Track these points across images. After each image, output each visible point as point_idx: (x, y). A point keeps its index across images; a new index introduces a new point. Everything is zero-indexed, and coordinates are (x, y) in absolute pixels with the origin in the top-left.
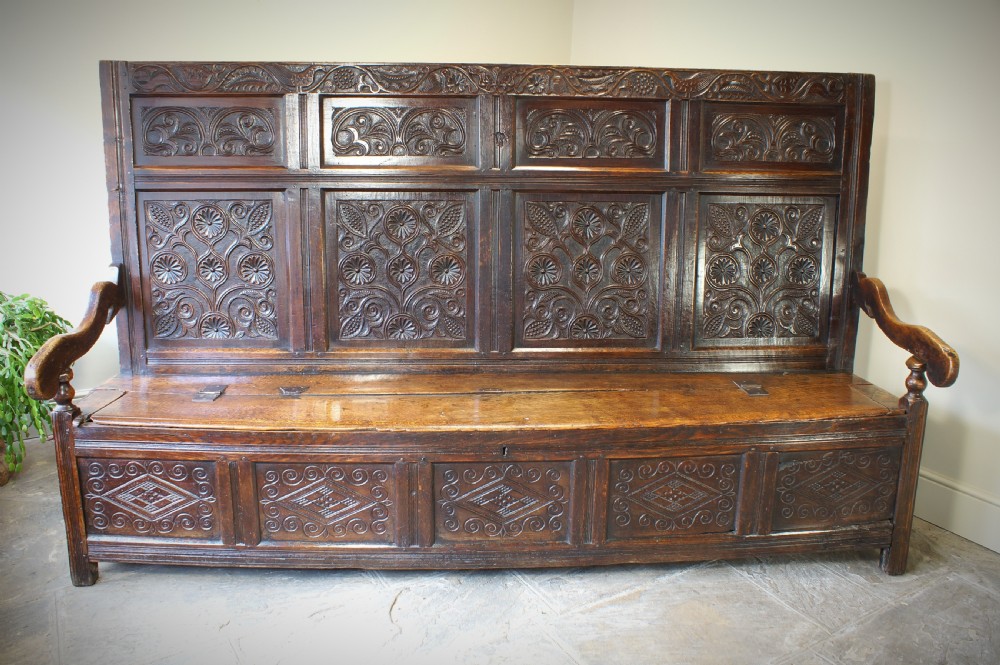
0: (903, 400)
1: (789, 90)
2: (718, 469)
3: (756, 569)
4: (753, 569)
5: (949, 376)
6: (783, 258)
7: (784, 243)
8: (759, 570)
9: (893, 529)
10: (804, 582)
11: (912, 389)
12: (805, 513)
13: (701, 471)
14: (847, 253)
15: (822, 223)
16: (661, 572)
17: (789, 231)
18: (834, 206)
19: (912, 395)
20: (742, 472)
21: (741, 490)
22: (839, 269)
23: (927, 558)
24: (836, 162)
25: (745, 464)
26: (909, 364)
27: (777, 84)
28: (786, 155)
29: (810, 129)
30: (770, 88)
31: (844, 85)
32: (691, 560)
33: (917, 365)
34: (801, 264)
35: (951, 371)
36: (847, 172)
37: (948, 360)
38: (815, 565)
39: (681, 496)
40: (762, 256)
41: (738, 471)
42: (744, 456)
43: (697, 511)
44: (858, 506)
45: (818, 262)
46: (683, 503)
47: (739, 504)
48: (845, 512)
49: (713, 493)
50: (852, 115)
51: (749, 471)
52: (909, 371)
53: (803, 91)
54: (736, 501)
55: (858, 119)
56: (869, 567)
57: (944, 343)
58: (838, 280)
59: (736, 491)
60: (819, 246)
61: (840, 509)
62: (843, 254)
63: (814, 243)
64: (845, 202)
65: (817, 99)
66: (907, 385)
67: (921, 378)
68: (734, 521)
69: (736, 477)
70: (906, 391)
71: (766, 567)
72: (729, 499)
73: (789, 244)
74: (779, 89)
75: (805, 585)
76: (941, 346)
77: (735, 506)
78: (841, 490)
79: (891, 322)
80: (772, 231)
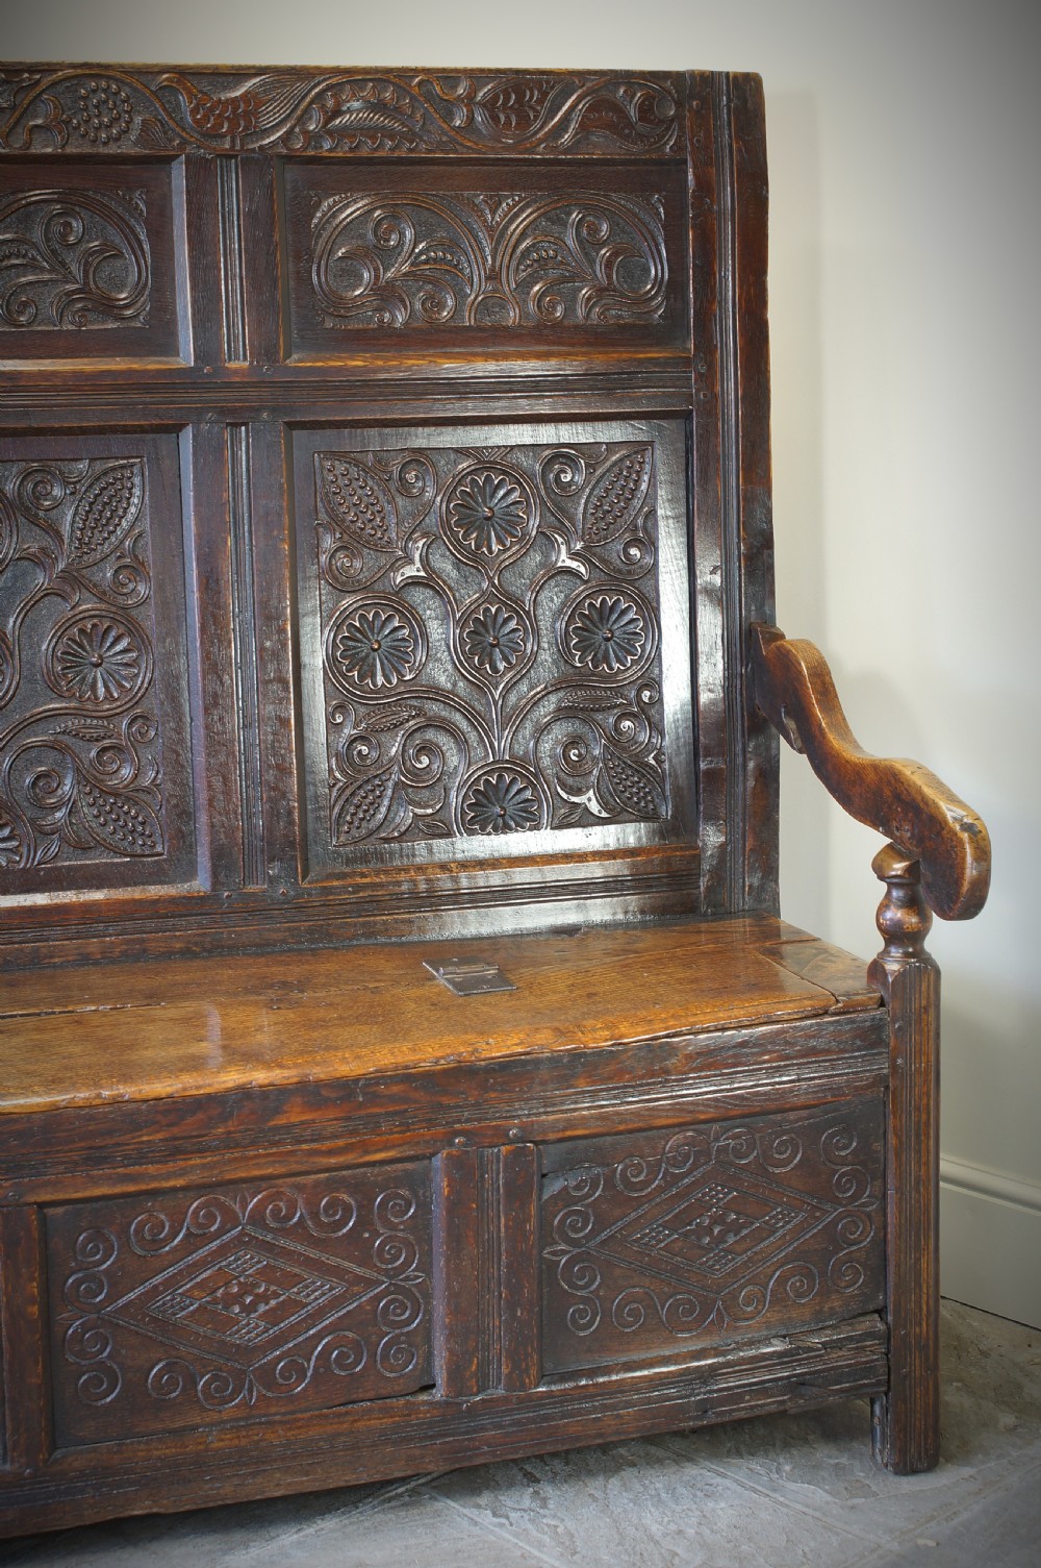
0: (876, 970)
1: (524, 122)
2: (365, 1207)
3: (518, 1501)
4: (508, 1499)
5: (966, 886)
6: (551, 600)
7: (546, 556)
8: (527, 1502)
9: (887, 1337)
10: (653, 1520)
11: (893, 935)
12: (634, 1313)
13: (315, 1215)
14: (727, 578)
15: (651, 496)
16: (238, 1536)
17: (559, 520)
18: (681, 446)
19: (896, 952)
20: (439, 1211)
21: (440, 1263)
22: (711, 623)
23: (1007, 1419)
24: (675, 317)
25: (441, 1185)
26: (879, 869)
27: (490, 105)
28: (532, 307)
29: (594, 230)
30: (471, 119)
31: (679, 104)
32: (316, 1486)
33: (898, 867)
34: (604, 613)
35: (970, 871)
36: (707, 347)
37: (961, 842)
38: (691, 1471)
39: (264, 1298)
40: (489, 598)
41: (424, 1207)
42: (438, 1161)
43: (319, 1336)
44: (781, 1282)
45: (650, 608)
46: (273, 1317)
47: (440, 1307)
48: (748, 1302)
49: (359, 1279)
50: (705, 187)
51: (454, 1206)
52: (883, 887)
53: (566, 119)
54: (428, 1297)
55: (728, 197)
56: (844, 1460)
57: (953, 799)
58: (710, 655)
59: (426, 1267)
60: (649, 560)
61: (734, 1296)
62: (717, 580)
63: (634, 551)
64: (709, 433)
65: (602, 146)
66: (879, 926)
67: (912, 903)
68: (429, 1357)
69: (421, 1225)
70: (879, 943)
71: (548, 1490)
72: (407, 1293)
73: (564, 560)
74: (496, 119)
75: (654, 1528)
76: (944, 806)
77: (428, 1312)
78: (731, 1239)
79: (837, 756)
80: (509, 524)
